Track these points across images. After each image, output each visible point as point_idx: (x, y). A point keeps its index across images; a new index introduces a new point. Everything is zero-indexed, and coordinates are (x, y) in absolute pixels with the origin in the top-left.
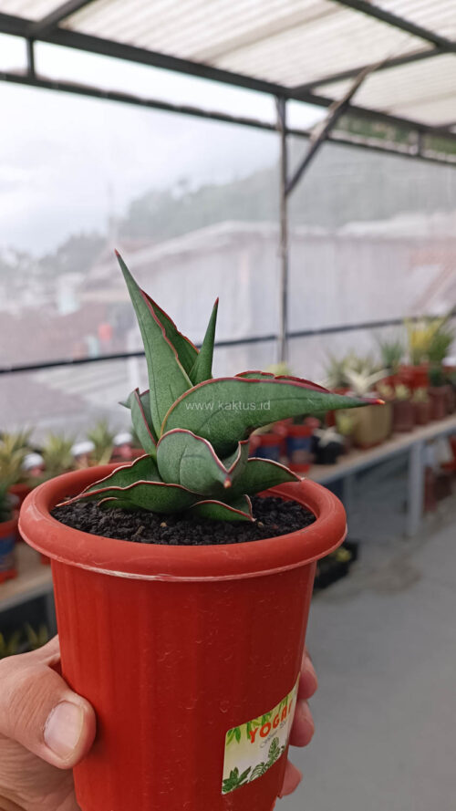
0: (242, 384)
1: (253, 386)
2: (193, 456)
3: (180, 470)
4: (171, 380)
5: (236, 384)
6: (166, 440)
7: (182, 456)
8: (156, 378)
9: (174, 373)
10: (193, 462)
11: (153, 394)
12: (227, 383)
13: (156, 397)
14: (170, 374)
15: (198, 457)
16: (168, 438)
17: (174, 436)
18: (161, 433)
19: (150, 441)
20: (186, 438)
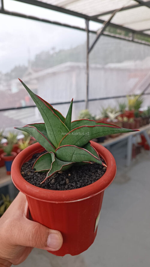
0: (90, 128)
1: (94, 128)
2: (80, 154)
3: (73, 158)
4: (60, 128)
5: (88, 128)
6: (62, 148)
7: (73, 154)
8: (53, 128)
9: (61, 126)
10: (80, 156)
11: (52, 133)
12: (84, 128)
13: (54, 134)
14: (60, 127)
15: (83, 154)
16: (64, 148)
17: (67, 147)
18: (59, 146)
19: (53, 148)
20: (74, 148)
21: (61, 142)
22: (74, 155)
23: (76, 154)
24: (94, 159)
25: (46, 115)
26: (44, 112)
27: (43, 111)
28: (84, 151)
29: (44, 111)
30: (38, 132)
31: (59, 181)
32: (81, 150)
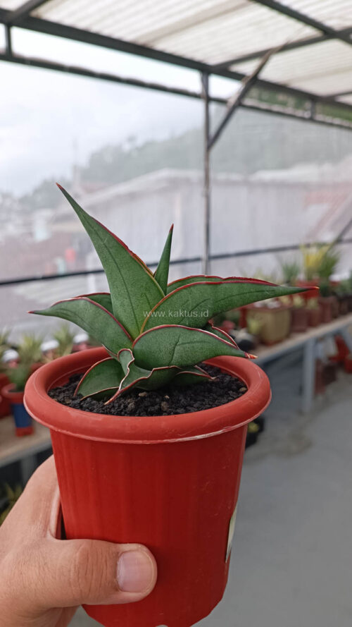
0: (211, 286)
1: (219, 287)
2: (191, 342)
3: (175, 355)
4: (146, 289)
5: (206, 287)
6: (150, 335)
7: (176, 345)
8: (129, 289)
9: (147, 283)
10: (193, 347)
11: (126, 302)
12: (198, 287)
13: (131, 303)
14: (144, 285)
15: (198, 342)
16: (153, 334)
17: (160, 331)
18: (141, 330)
19: (126, 338)
20: (177, 331)
21: (148, 322)
22: (177, 348)
23: (183, 344)
24: (225, 347)
25: (114, 260)
26: (110, 254)
27: (109, 251)
28: (200, 335)
29: (111, 250)
30: (92, 305)
31: (146, 407)
32: (193, 332)
